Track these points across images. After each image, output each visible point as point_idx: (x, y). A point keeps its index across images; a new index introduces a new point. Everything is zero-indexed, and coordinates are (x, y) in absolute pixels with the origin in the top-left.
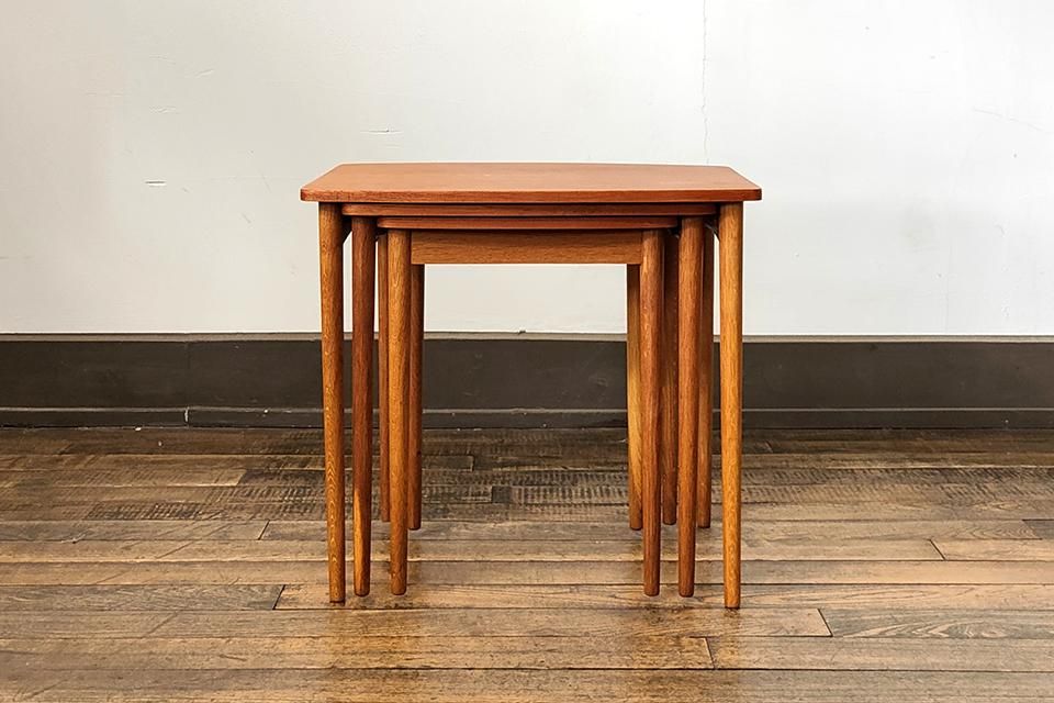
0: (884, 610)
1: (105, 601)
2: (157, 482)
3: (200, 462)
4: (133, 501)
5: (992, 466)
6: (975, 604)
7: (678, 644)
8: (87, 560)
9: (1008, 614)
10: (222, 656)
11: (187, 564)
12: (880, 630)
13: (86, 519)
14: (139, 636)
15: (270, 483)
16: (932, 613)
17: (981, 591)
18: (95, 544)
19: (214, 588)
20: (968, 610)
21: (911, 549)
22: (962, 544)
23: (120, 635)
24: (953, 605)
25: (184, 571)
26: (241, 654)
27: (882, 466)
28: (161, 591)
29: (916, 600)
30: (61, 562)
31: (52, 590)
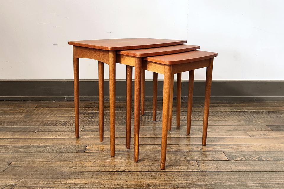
0: (240, 152)
1: (41, 150)
2: (57, 115)
3: (68, 110)
4: (51, 120)
5: (254, 111)
6: (262, 150)
7: (189, 163)
8: (38, 137)
9: (271, 153)
10: (70, 167)
11: (63, 138)
12: (240, 158)
13: (39, 125)
14: (49, 161)
15: (84, 115)
16: (252, 153)
17: (263, 146)
18: (41, 133)
19: (70, 146)
20: (261, 152)
21: (242, 134)
22: (254, 132)
23: (44, 161)
24: (257, 150)
25: (62, 141)
26: (75, 167)
27: (229, 111)
28: (56, 147)
29: (247, 149)
30: (32, 138)
31: (28, 146)
